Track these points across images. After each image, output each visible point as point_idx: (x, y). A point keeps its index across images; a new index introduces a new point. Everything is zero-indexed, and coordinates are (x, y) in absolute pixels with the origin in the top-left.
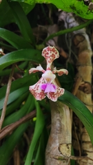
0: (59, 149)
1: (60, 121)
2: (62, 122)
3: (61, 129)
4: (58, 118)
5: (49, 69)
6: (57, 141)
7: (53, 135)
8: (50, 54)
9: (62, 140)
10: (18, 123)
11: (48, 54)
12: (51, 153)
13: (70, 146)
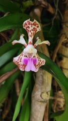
0: (41, 96)
1: (42, 76)
2: (44, 77)
3: (43, 83)
4: (41, 74)
5: (30, 43)
6: (40, 90)
7: (37, 86)
8: (31, 28)
9: (44, 90)
10: (11, 73)
11: (29, 27)
12: (35, 97)
13: (49, 93)
